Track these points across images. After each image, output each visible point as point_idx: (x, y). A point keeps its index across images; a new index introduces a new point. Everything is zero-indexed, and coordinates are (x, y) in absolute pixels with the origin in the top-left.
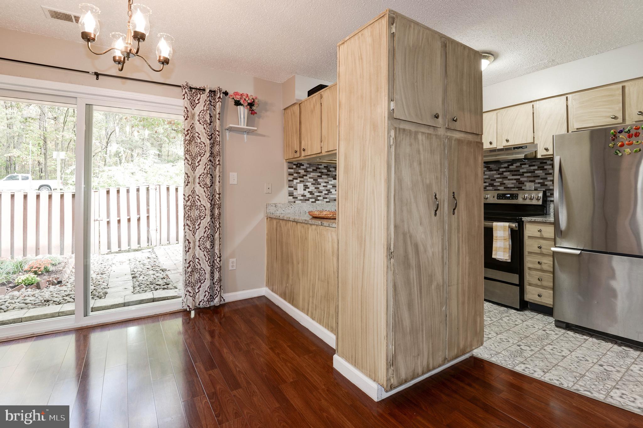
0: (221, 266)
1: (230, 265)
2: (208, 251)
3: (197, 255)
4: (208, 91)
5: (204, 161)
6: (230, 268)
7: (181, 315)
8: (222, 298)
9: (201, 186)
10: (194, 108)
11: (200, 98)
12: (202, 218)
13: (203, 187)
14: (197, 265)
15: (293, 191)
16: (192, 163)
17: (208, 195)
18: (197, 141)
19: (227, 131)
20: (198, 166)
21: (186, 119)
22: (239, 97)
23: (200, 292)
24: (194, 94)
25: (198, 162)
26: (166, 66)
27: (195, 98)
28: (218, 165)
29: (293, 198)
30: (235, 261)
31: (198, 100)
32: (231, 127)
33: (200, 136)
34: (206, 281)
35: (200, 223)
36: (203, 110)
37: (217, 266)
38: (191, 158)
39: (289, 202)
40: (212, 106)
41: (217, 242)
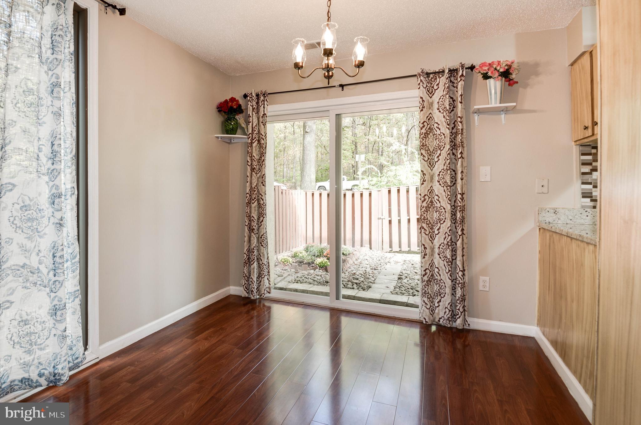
0: (464, 283)
1: (481, 284)
2: (448, 261)
3: (436, 263)
4: (447, 71)
5: (444, 155)
6: (481, 288)
7: (419, 327)
8: (467, 321)
9: (440, 184)
10: (433, 95)
11: (439, 82)
12: (442, 222)
13: (443, 185)
14: (437, 275)
15: (591, 189)
16: (429, 159)
17: (448, 195)
18: (436, 133)
19: (475, 114)
20: (437, 162)
21: (422, 110)
22: (486, 68)
23: (440, 307)
24: (433, 80)
25: (438, 157)
26: (362, 69)
27: (433, 83)
28: (460, 158)
29: (592, 201)
30: (488, 281)
31: (438, 84)
32: (478, 109)
33: (439, 127)
34: (446, 295)
35: (440, 227)
36: (443, 95)
37: (459, 281)
38: (428, 153)
39: (583, 207)
40: (455, 87)
41: (459, 252)
